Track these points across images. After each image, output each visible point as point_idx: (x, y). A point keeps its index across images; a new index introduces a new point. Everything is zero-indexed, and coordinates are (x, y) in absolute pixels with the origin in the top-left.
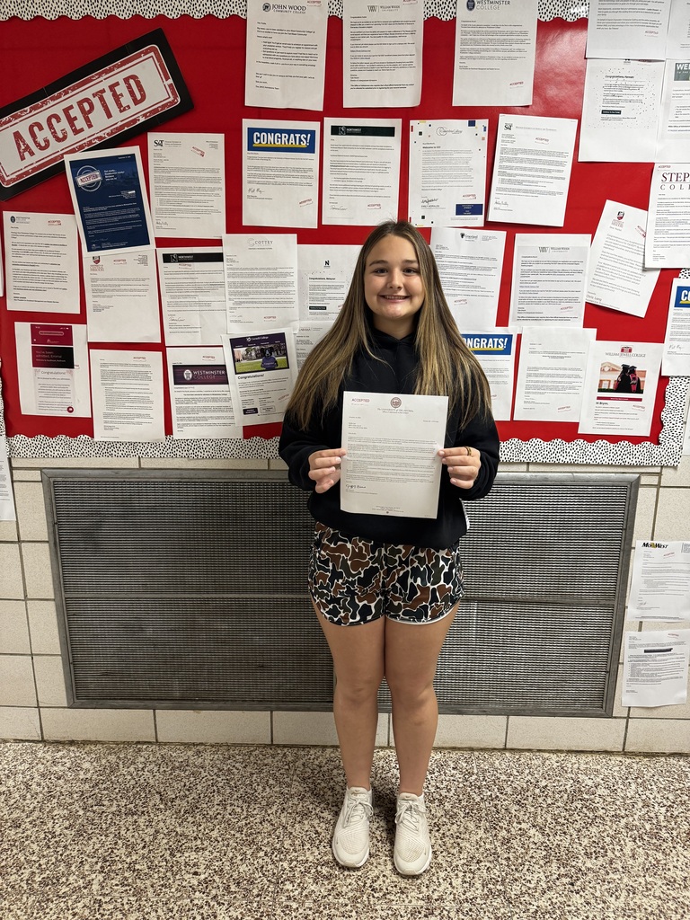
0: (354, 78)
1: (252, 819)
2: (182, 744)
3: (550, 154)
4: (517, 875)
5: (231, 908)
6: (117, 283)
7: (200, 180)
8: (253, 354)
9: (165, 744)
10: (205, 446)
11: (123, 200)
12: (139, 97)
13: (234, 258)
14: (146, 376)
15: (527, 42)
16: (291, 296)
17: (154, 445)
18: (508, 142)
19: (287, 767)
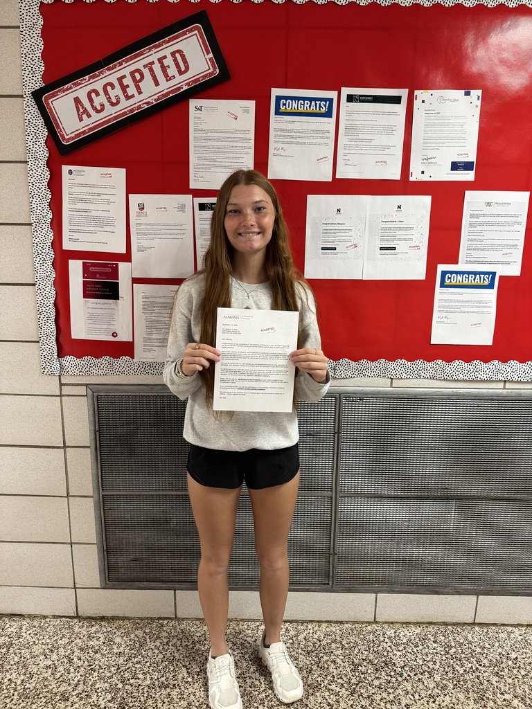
2: (197, 619)
6: (158, 227)
7: (234, 140)
9: (183, 619)
12: (183, 68)
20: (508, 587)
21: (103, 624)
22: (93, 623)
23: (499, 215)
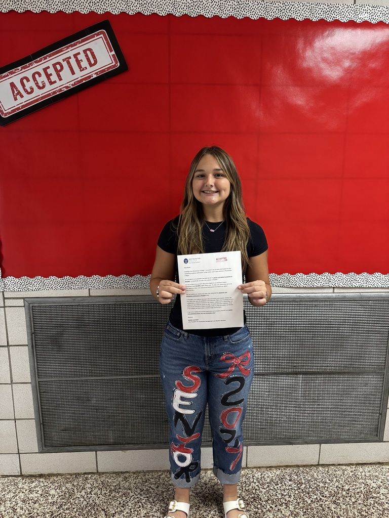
9: (103, 473)
12: (93, 62)
17: (99, 281)
20: (342, 437)
21: (41, 480)
22: (34, 480)
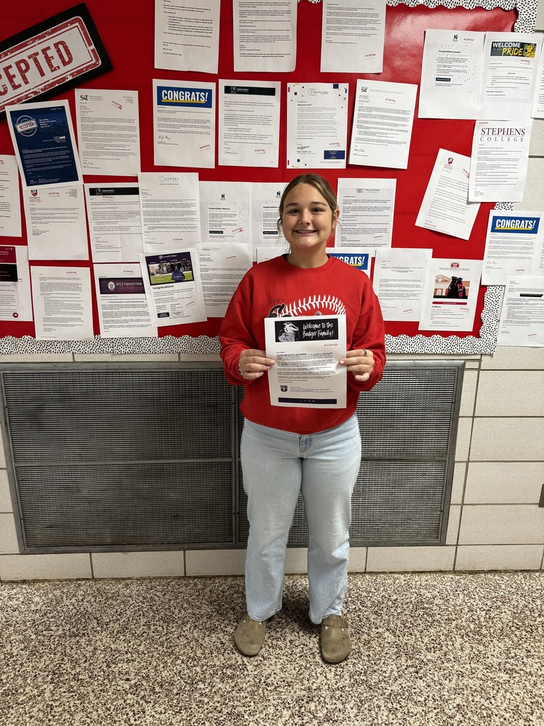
0: (242, 48)
1: (171, 635)
2: (113, 579)
3: (397, 111)
4: (376, 667)
5: (156, 705)
6: (52, 212)
7: (119, 128)
8: (165, 269)
9: (100, 579)
10: (127, 343)
11: (55, 144)
12: (67, 59)
13: (148, 192)
14: (77, 287)
15: (378, 22)
16: (195, 223)
17: (85, 343)
18: (364, 101)
19: (197, 593)
22: (15, 586)
23: (369, 201)
